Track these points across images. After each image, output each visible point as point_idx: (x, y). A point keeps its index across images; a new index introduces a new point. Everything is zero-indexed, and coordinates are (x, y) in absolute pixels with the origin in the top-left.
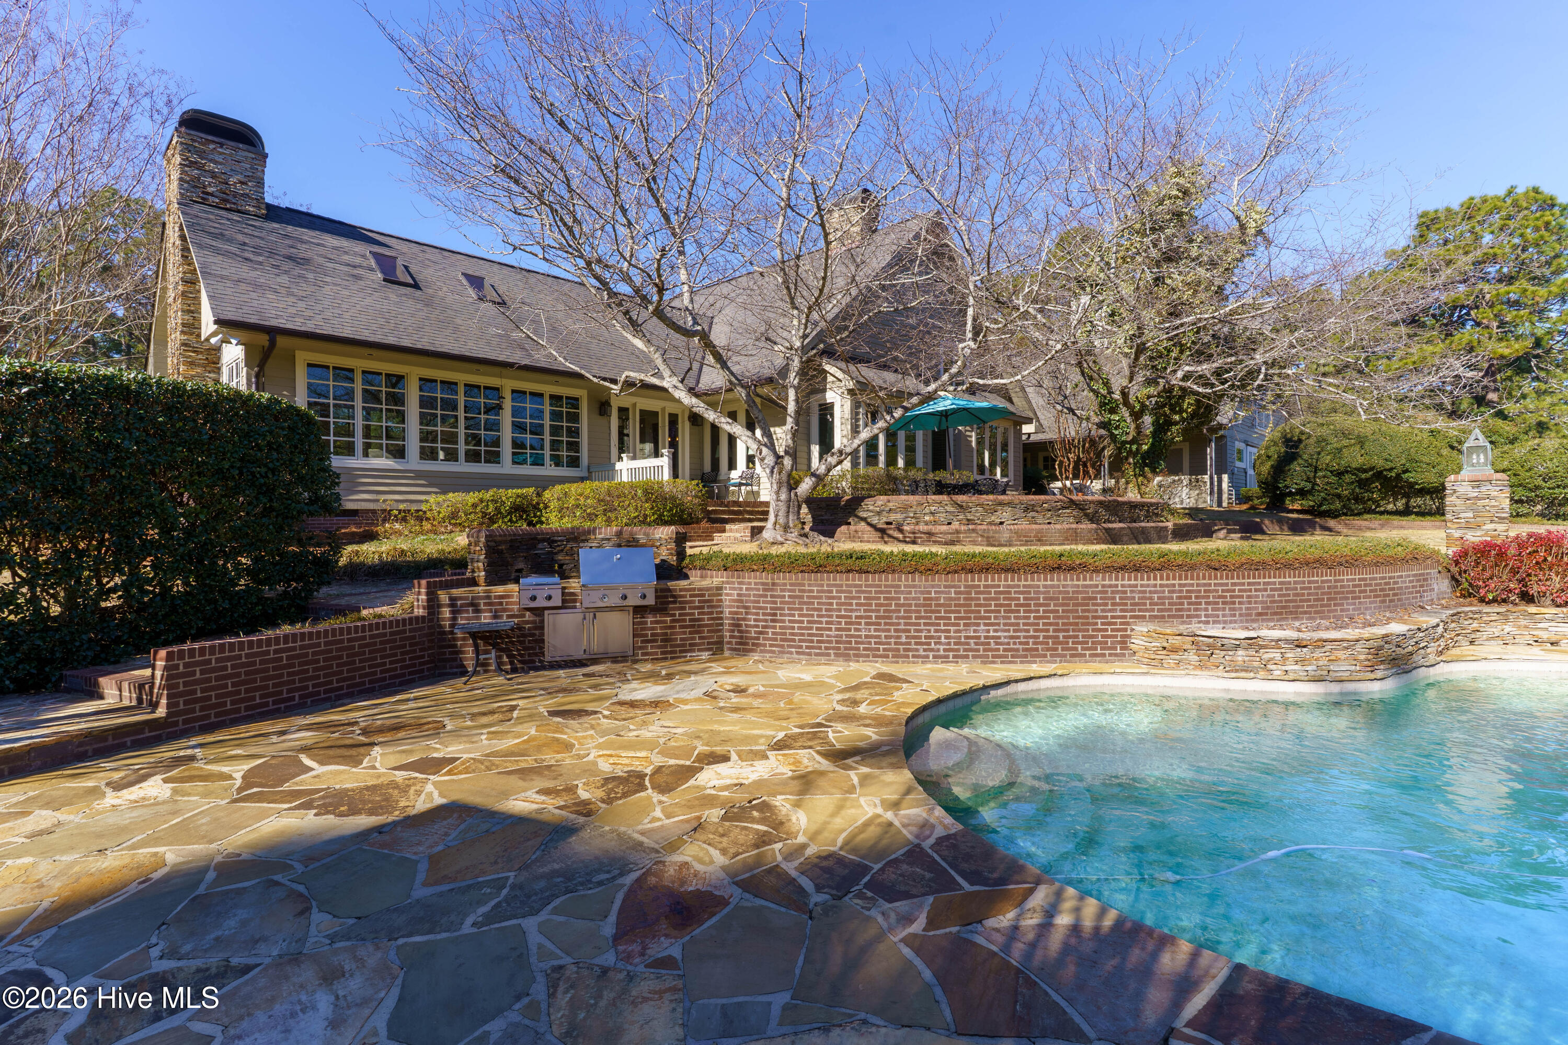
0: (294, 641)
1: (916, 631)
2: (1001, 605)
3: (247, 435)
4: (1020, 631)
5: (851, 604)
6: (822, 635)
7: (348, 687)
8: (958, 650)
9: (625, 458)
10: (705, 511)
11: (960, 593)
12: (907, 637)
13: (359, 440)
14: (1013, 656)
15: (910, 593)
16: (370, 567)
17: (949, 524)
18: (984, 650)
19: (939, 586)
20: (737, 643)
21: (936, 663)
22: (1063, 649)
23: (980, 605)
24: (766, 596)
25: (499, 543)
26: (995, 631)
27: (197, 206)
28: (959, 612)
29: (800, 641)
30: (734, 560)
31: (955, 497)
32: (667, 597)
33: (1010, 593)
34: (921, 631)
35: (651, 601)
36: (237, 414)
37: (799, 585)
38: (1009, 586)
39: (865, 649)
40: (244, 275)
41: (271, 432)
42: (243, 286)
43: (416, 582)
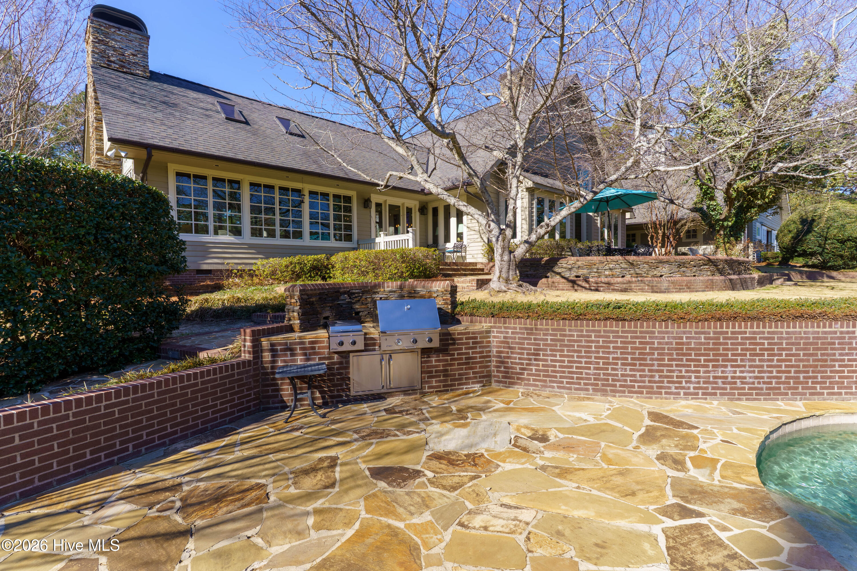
0: (127, 394)
1: (668, 371)
2: (747, 349)
3: (102, 207)
4: (764, 372)
5: (609, 347)
6: (581, 373)
7: (182, 430)
8: (707, 388)
9: (382, 235)
10: (438, 268)
11: (709, 338)
12: (660, 376)
13: (211, 224)
14: (757, 394)
15: (664, 338)
16: (215, 311)
17: (623, 277)
18: (731, 389)
19: (690, 332)
20: (504, 377)
21: (687, 399)
22: (803, 388)
23: (727, 349)
24: (530, 339)
25: (310, 296)
26: (742, 372)
27: (104, 70)
28: (708, 355)
29: (561, 377)
30: (501, 309)
31: (627, 257)
32: (447, 340)
33: (755, 338)
34: (673, 371)
35: (436, 344)
36: (93, 189)
37: (561, 330)
38: (754, 333)
39: (621, 386)
40: (132, 112)
41: (124, 206)
42: (131, 118)
43: (242, 330)
